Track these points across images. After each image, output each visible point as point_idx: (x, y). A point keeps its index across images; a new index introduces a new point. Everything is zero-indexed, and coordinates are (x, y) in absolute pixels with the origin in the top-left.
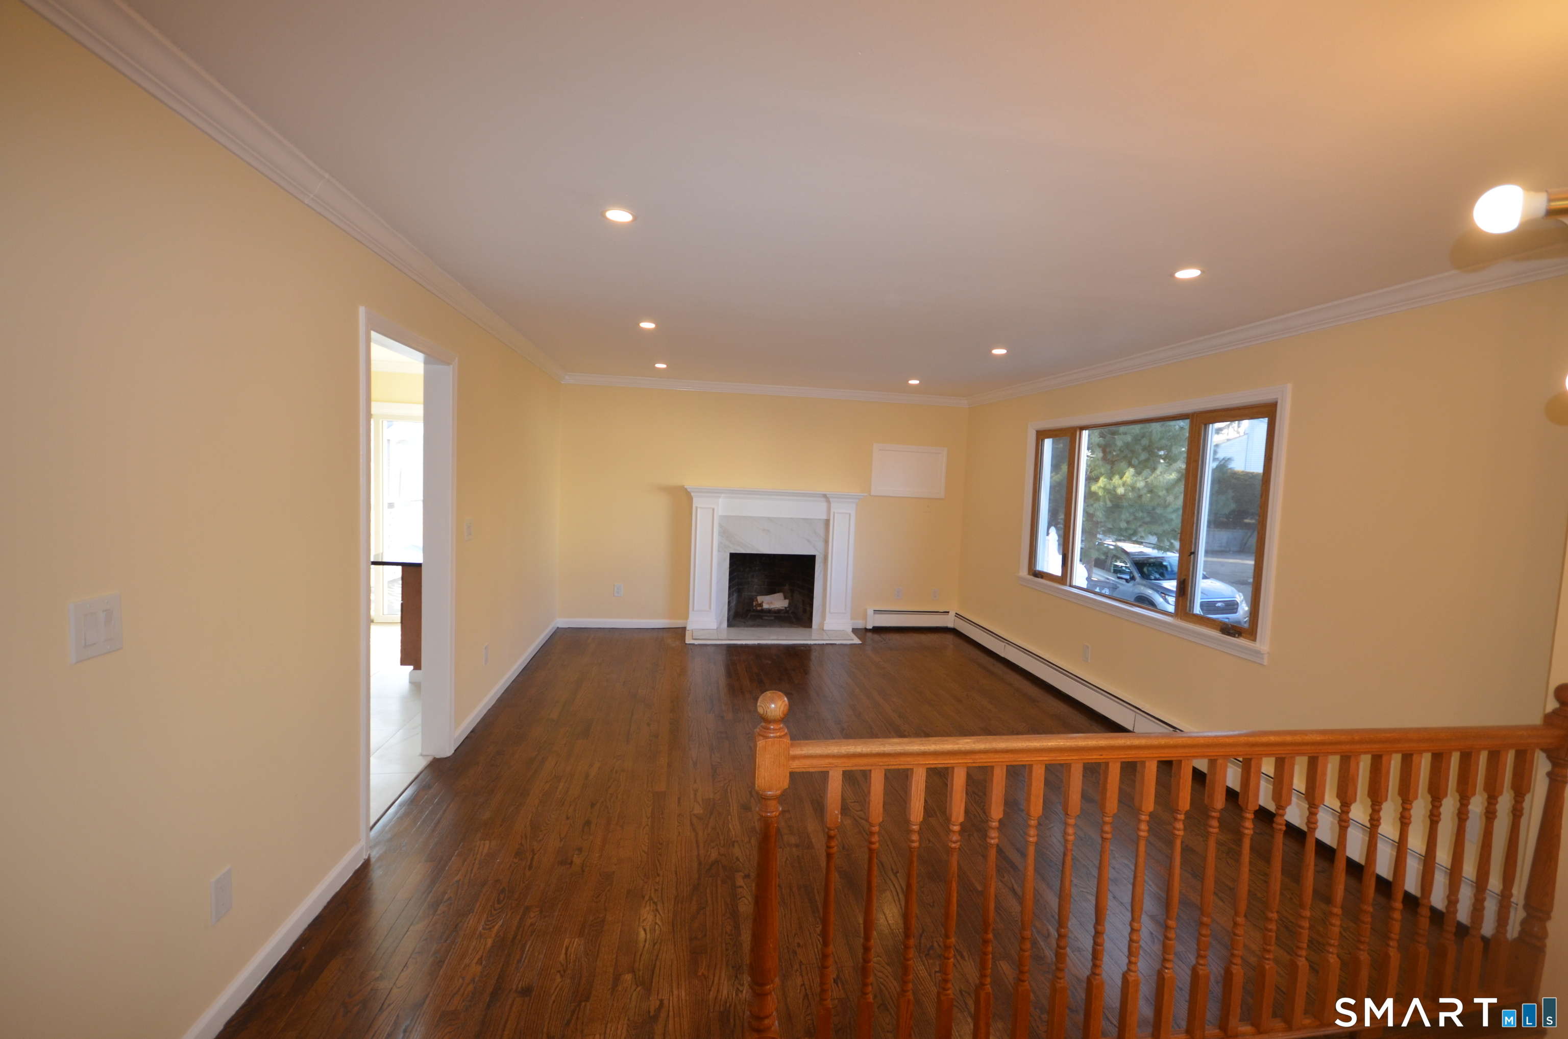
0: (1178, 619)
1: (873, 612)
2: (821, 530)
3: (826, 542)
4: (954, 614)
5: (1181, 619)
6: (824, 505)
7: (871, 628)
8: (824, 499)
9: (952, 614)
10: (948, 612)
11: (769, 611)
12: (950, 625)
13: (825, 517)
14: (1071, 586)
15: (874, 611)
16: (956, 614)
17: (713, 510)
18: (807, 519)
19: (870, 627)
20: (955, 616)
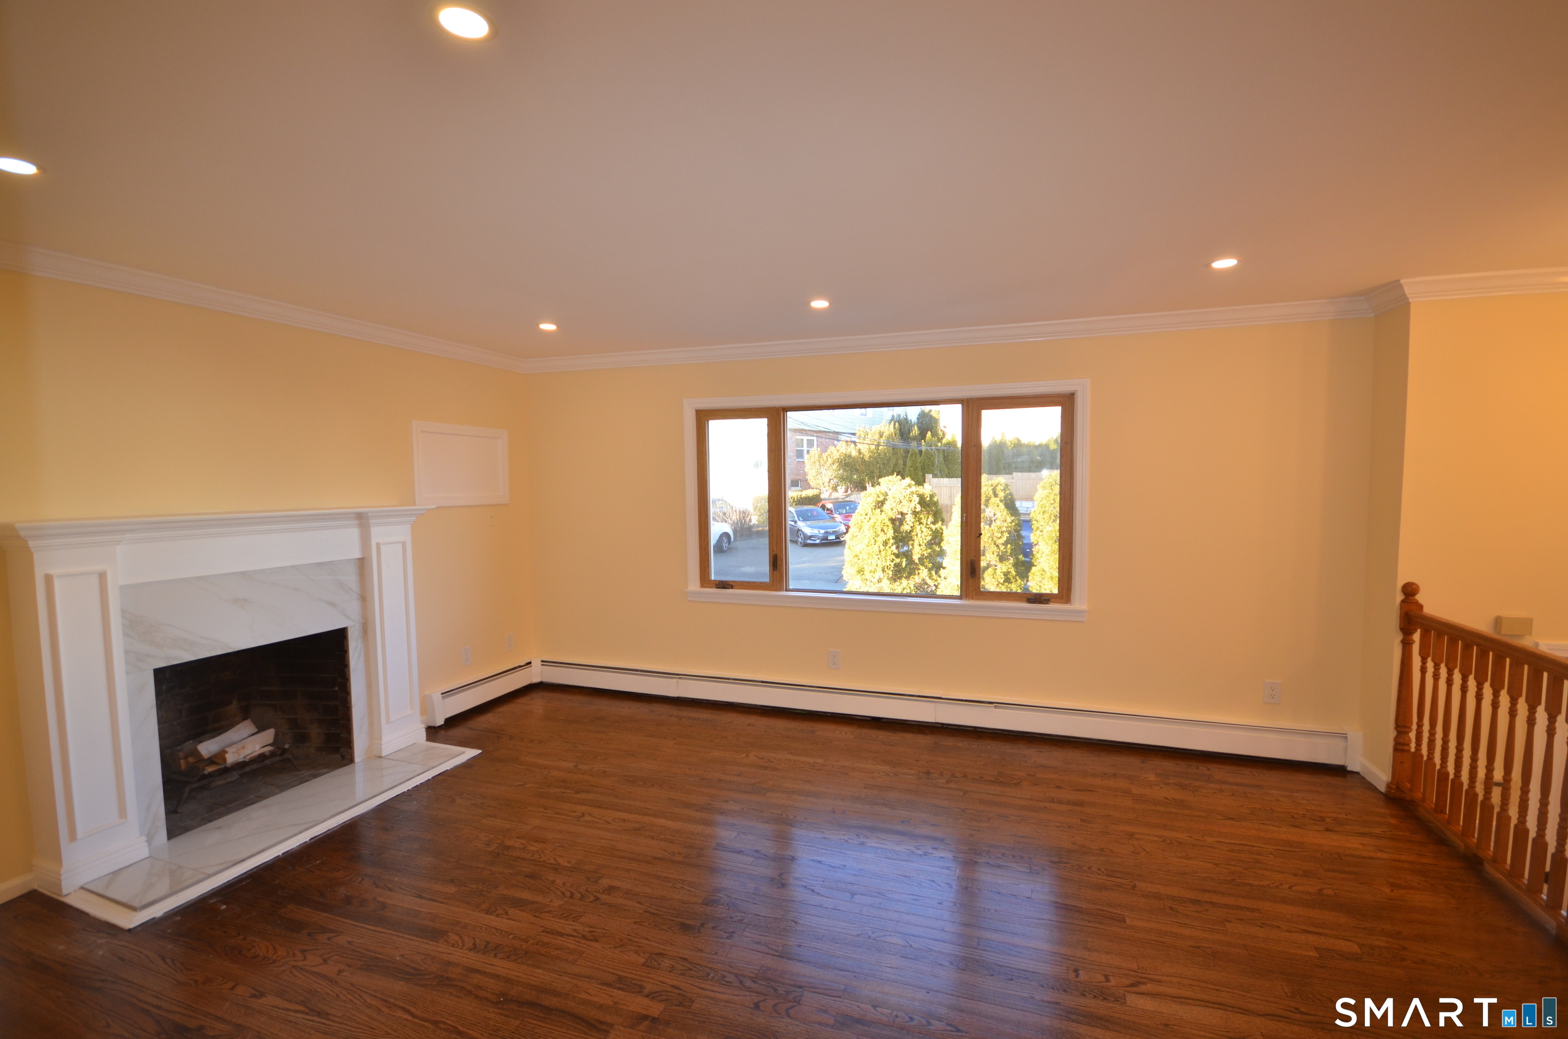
0: (969, 599)
1: (441, 696)
2: (351, 579)
3: (364, 598)
4: (541, 663)
5: (972, 599)
6: (352, 534)
7: (443, 723)
8: (355, 522)
9: (536, 663)
10: (530, 663)
11: (240, 765)
12: (536, 680)
13: (358, 555)
14: (786, 590)
15: (442, 694)
16: (542, 661)
17: (102, 576)
18: (324, 564)
19: (440, 722)
20: (542, 665)
